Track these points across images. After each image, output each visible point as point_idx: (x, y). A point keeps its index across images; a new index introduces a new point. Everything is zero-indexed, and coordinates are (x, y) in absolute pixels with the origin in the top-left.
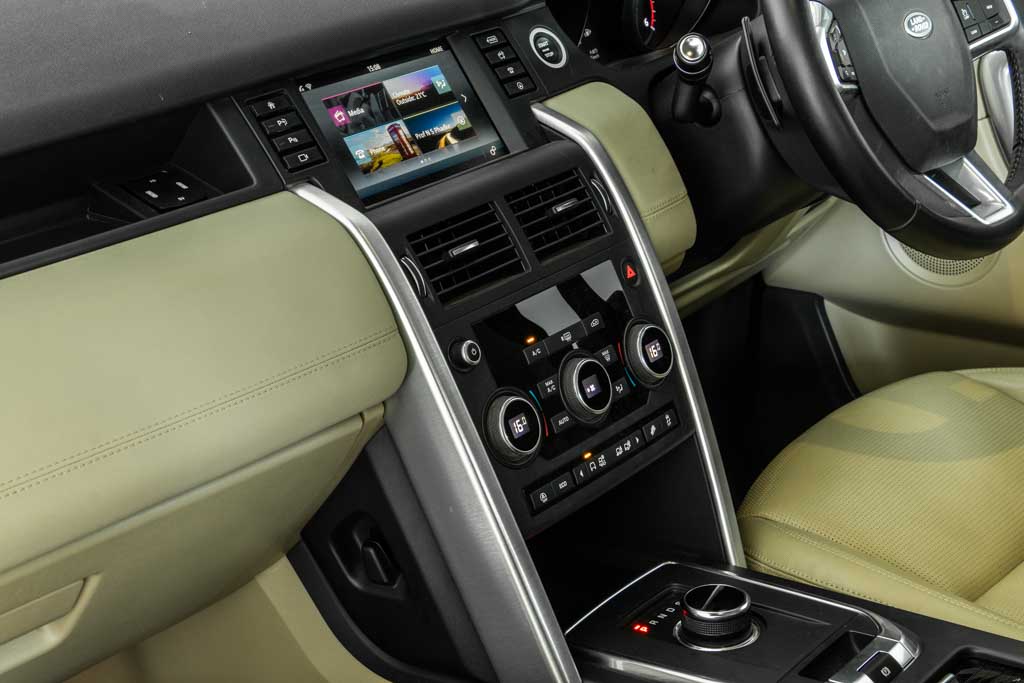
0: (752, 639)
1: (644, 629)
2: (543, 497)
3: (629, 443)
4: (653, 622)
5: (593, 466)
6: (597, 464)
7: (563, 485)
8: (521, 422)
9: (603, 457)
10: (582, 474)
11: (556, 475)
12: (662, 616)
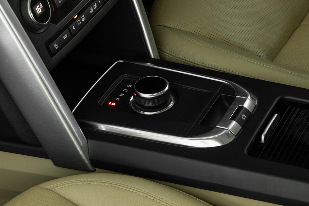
0: (171, 105)
1: (114, 104)
2: (56, 46)
3: (96, 5)
4: (118, 99)
5: (79, 22)
6: (81, 20)
7: (65, 37)
8: (40, 7)
9: (83, 16)
10: (74, 28)
11: (61, 32)
12: (122, 95)
